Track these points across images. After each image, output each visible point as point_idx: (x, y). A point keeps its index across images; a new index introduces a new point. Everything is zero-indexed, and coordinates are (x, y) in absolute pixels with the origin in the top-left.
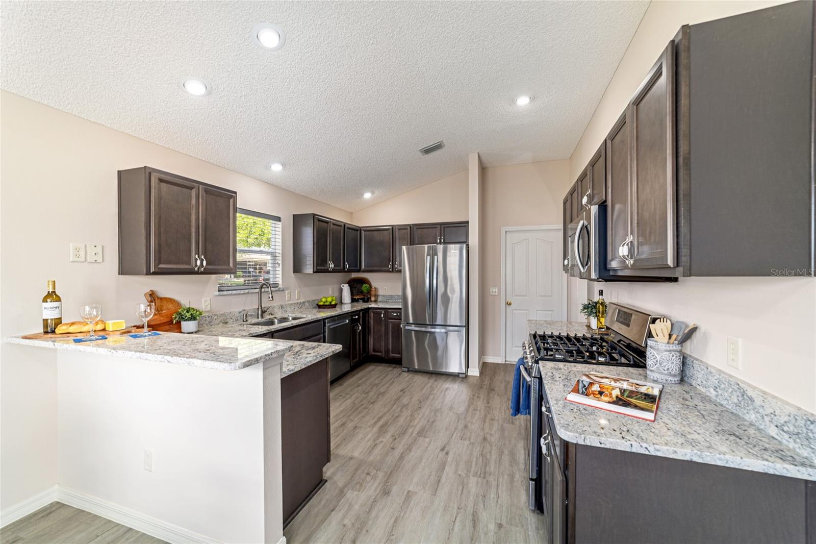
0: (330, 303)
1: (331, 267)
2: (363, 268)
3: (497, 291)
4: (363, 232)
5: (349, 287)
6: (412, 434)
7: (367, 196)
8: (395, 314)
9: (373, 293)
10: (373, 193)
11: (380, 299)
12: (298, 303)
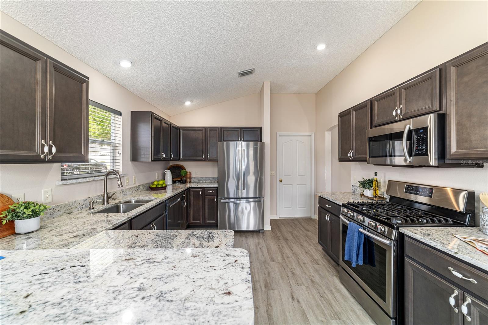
0: (162, 185)
1: (163, 156)
2: (182, 157)
3: (274, 172)
4: (182, 131)
5: (171, 172)
6: (262, 289)
7: (188, 103)
8: (211, 192)
9: (188, 176)
10: (192, 101)
11: (192, 180)
12: (135, 187)
